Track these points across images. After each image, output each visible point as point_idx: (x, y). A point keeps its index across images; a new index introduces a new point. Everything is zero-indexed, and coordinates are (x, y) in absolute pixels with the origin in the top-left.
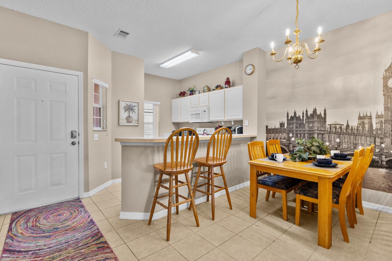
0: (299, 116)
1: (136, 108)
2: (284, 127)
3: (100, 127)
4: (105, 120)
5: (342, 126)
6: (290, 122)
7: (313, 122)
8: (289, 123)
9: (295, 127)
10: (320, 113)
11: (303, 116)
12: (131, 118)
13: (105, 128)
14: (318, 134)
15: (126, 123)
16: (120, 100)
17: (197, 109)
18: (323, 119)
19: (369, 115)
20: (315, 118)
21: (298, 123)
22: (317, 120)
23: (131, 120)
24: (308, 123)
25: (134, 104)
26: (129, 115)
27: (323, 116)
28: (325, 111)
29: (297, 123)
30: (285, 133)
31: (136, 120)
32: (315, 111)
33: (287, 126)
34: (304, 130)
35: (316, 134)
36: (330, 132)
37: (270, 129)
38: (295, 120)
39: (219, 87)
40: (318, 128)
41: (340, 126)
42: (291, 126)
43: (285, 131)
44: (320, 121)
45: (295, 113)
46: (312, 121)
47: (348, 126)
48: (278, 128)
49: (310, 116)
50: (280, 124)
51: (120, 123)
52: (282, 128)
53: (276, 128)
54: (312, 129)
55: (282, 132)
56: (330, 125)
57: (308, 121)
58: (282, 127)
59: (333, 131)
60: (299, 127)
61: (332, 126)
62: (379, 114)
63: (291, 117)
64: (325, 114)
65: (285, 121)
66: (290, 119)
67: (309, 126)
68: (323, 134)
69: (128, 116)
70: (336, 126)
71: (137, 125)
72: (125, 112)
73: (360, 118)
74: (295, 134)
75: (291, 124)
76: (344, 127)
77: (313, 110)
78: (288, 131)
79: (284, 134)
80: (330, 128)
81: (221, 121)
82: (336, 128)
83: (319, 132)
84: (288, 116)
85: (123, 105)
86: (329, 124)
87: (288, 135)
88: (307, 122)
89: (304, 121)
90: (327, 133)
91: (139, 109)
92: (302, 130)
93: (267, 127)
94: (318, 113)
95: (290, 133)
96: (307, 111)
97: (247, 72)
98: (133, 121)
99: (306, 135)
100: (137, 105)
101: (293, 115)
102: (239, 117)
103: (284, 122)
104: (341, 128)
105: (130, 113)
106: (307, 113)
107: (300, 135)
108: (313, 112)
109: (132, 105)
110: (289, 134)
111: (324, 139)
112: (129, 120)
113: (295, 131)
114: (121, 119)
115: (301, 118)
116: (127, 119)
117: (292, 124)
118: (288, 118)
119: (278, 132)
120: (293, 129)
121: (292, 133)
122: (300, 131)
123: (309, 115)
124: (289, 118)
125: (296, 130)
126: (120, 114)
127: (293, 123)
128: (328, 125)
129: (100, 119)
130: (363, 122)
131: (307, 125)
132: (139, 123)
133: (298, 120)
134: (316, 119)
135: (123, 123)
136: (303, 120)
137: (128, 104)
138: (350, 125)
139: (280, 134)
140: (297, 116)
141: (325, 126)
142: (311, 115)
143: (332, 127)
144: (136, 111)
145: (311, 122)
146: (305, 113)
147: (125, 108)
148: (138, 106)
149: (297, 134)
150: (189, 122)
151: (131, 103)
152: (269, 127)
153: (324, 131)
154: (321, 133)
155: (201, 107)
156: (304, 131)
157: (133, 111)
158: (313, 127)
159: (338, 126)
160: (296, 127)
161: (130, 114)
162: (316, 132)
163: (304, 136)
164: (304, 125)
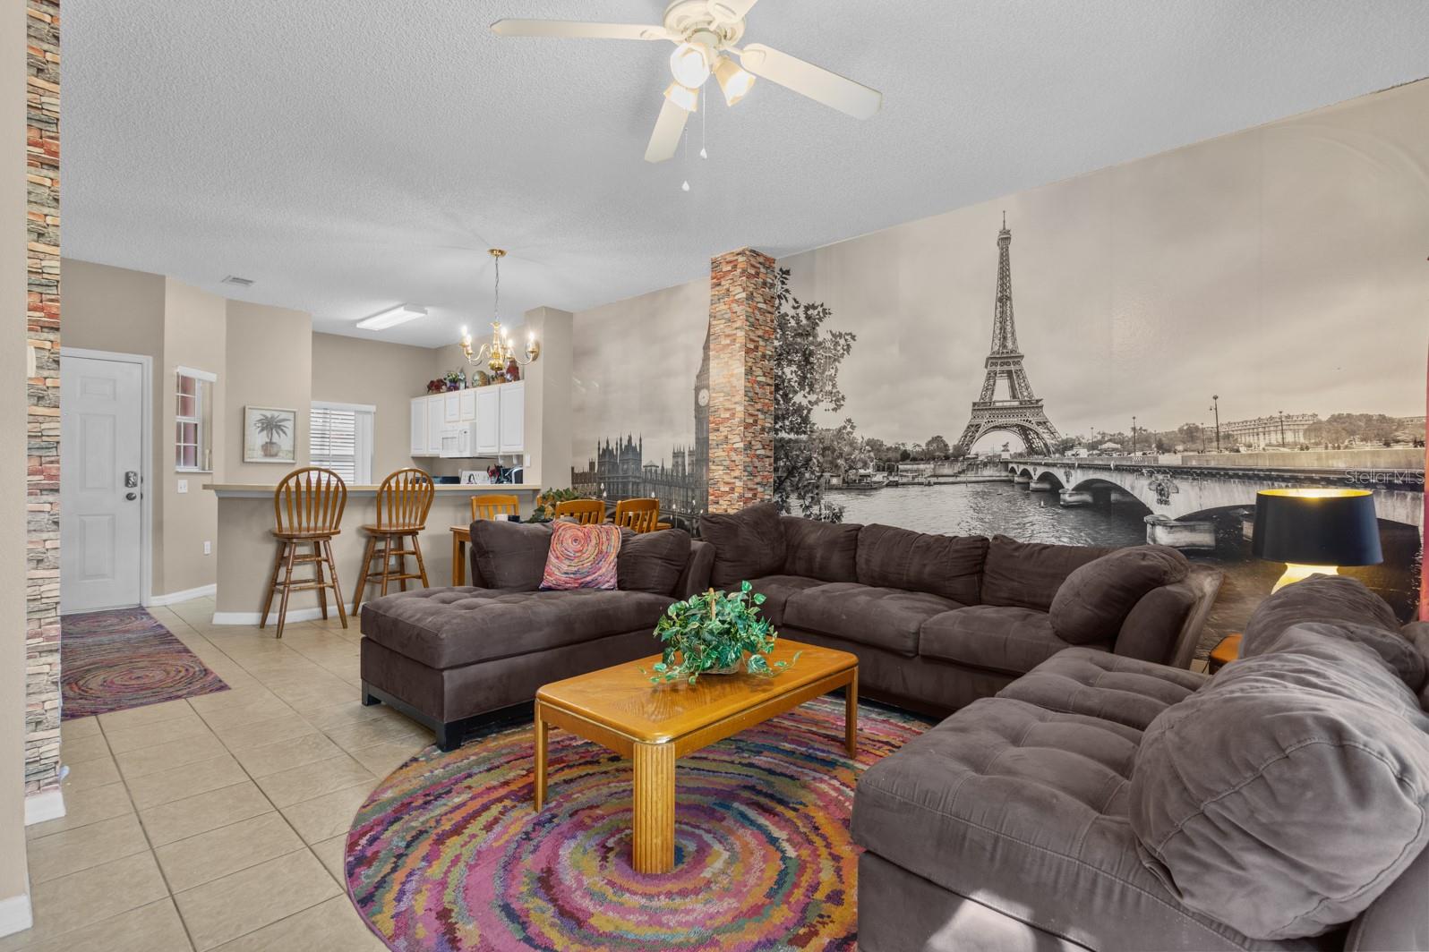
0: (612, 448)
1: (289, 425)
2: (595, 470)
3: (196, 465)
4: (207, 451)
5: (657, 469)
6: (602, 461)
7: (628, 462)
8: (600, 463)
9: (607, 470)
10: (636, 444)
11: (617, 449)
12: (274, 446)
13: (207, 468)
14: (633, 484)
15: (261, 457)
16: (247, 407)
18: (638, 456)
19: (682, 450)
20: (629, 453)
21: (611, 463)
22: (633, 458)
23: (274, 450)
24: (622, 463)
25: (283, 416)
26: (271, 440)
27: (638, 449)
28: (641, 440)
29: (609, 463)
30: (596, 481)
31: (289, 452)
32: (630, 440)
33: (598, 468)
34: (617, 475)
35: (631, 483)
36: (645, 479)
37: (577, 474)
38: (608, 456)
40: (633, 473)
41: (655, 469)
42: (603, 469)
43: (596, 478)
44: (635, 460)
45: (607, 442)
46: (627, 460)
47: (663, 469)
48: (587, 472)
49: (624, 449)
50: (589, 463)
51: (246, 456)
53: (584, 472)
54: (626, 475)
55: (592, 480)
57: (623, 459)
58: (592, 470)
59: (648, 477)
61: (647, 468)
62: (691, 448)
63: (603, 450)
64: (640, 446)
65: (595, 457)
66: (601, 455)
67: (623, 468)
68: (638, 484)
69: (267, 443)
70: (651, 470)
71: (292, 461)
72: (260, 432)
73: (676, 455)
74: (607, 484)
75: (603, 465)
76: (659, 471)
77: (628, 438)
78: (599, 478)
79: (595, 484)
82: (651, 473)
83: (633, 480)
84: (599, 449)
85: (254, 417)
86: (645, 465)
87: (599, 486)
88: (621, 460)
89: (617, 459)
90: (643, 481)
91: (297, 427)
92: (615, 476)
93: (573, 469)
94: (633, 445)
95: (602, 482)
96: (621, 440)
98: (280, 454)
99: (620, 486)
100: (291, 416)
102: (517, 447)
103: (594, 461)
104: (656, 472)
105: (272, 434)
106: (622, 444)
107: (613, 487)
108: (628, 441)
109: (279, 419)
110: (600, 484)
112: (270, 451)
113: (607, 478)
114: (250, 450)
115: (615, 453)
116: (265, 448)
119: (586, 480)
120: (605, 474)
121: (604, 483)
122: (614, 478)
123: (623, 447)
124: (601, 453)
125: (609, 476)
126: (246, 437)
127: (605, 462)
128: (643, 467)
129: (196, 447)
130: (677, 462)
131: (621, 467)
132: (295, 458)
133: (611, 457)
134: (630, 456)
135: (254, 457)
136: (617, 457)
137: (269, 414)
138: (665, 467)
139: (590, 485)
140: (610, 448)
141: (641, 469)
142: (626, 447)
143: (647, 471)
144: (290, 432)
146: (619, 443)
147: (259, 425)
148: (293, 420)
149: (609, 485)
150: (441, 456)
151: (276, 414)
152: (576, 471)
153: (639, 478)
154: (635, 482)
155: (462, 421)
156: (618, 478)
157: (282, 430)
158: (628, 469)
159: (653, 470)
160: (609, 471)
161: (273, 438)
162: (631, 479)
163: (618, 487)
164: (618, 466)
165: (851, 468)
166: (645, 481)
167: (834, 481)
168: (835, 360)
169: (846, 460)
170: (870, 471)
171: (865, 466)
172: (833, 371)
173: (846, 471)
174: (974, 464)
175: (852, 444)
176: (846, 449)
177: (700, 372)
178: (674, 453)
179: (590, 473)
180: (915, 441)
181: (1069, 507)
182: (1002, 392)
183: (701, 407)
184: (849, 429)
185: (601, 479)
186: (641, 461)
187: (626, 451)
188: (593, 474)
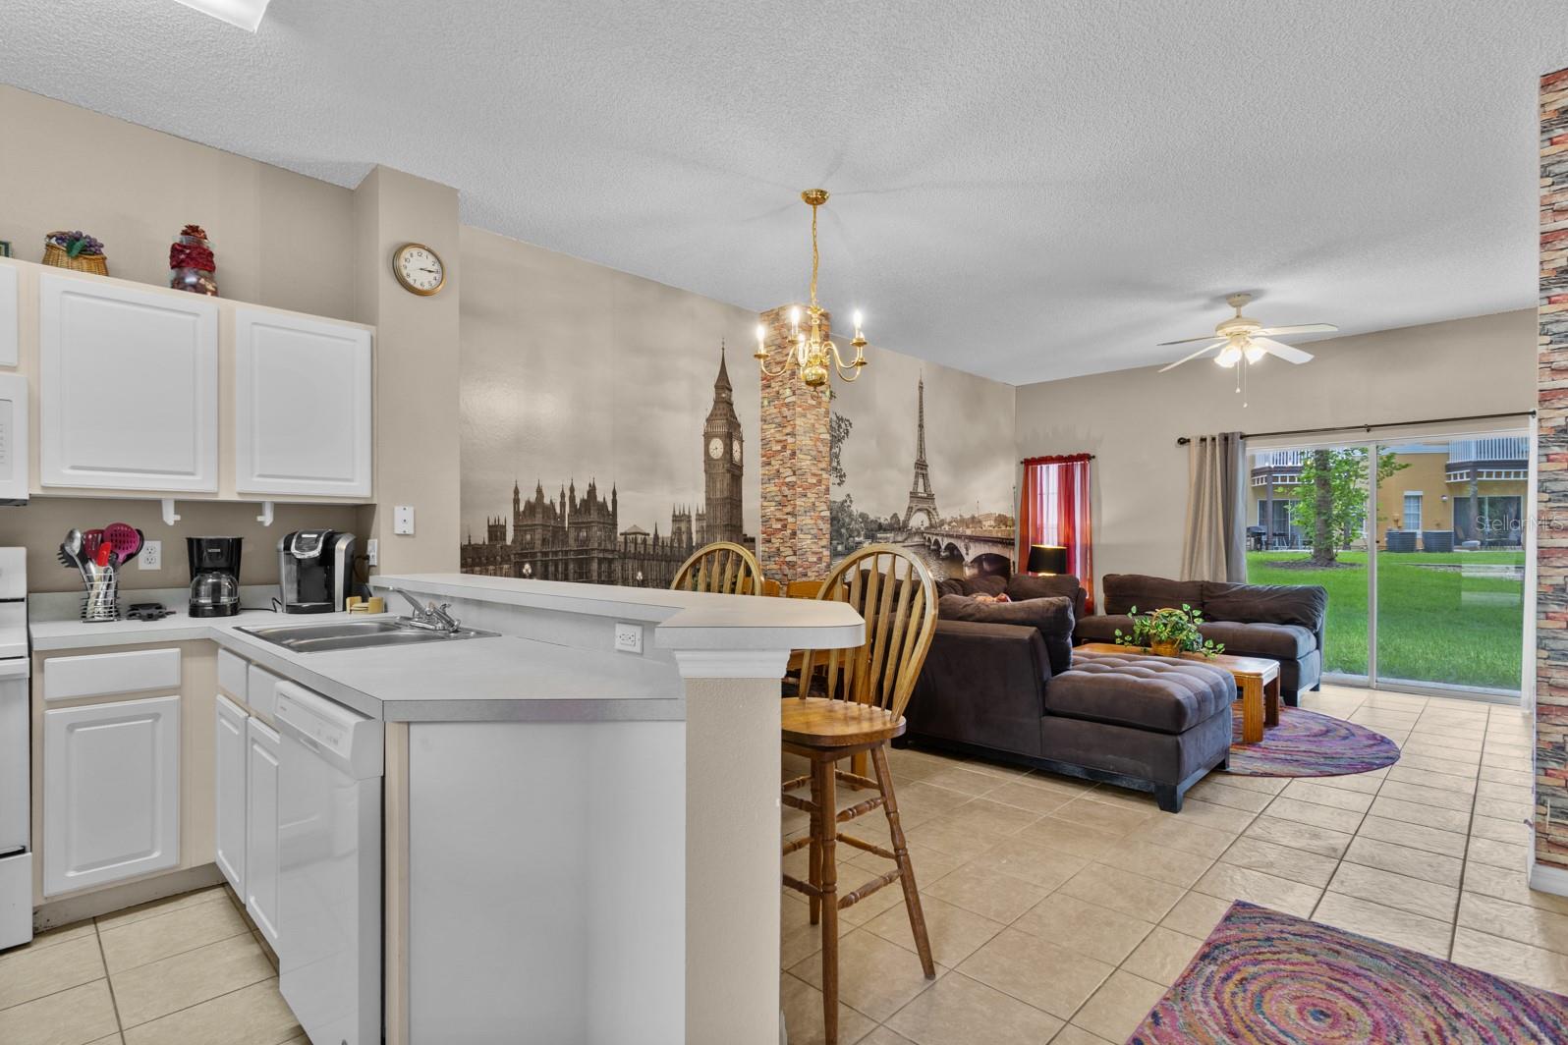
0: (551, 501)
2: (505, 540)
5: (647, 537)
6: (525, 523)
7: (588, 526)
8: (523, 526)
9: (539, 540)
10: (604, 499)
11: (563, 505)
14: (601, 561)
18: (609, 517)
19: (687, 513)
20: (592, 512)
21: (549, 526)
22: (598, 520)
24: (575, 528)
27: (610, 509)
28: (614, 493)
29: (544, 527)
30: (508, 561)
32: (592, 490)
33: (515, 535)
34: (565, 549)
35: (596, 560)
36: (624, 553)
38: (541, 516)
39: (83, 250)
40: (600, 544)
41: (643, 537)
42: (528, 537)
43: (509, 556)
44: (604, 523)
45: (539, 491)
46: (586, 523)
47: (656, 536)
48: (481, 543)
49: (580, 504)
50: (489, 527)
52: (494, 543)
53: (472, 543)
54: (585, 548)
55: (498, 558)
56: (625, 534)
57: (576, 521)
58: (496, 540)
59: (630, 549)
60: (550, 539)
61: (628, 536)
62: (700, 512)
63: (528, 503)
64: (614, 502)
65: (507, 517)
66: (524, 512)
67: (578, 536)
68: (610, 561)
70: (636, 539)
73: (676, 519)
74: (539, 564)
75: (528, 530)
76: (650, 541)
77: (588, 488)
78: (519, 554)
79: (506, 566)
80: (626, 542)
81: (158, 502)
82: (636, 544)
83: (601, 555)
84: (516, 501)
86: (623, 531)
87: (517, 566)
88: (574, 523)
89: (564, 520)
90: (620, 556)
92: (559, 550)
94: (600, 499)
95: (525, 562)
96: (572, 490)
99: (571, 566)
101: (533, 498)
103: (502, 522)
104: (645, 541)
106: (574, 497)
107: (553, 568)
108: (589, 493)
110: (521, 564)
111: (612, 576)
113: (539, 554)
115: (558, 511)
117: (532, 528)
118: (518, 509)
119: (480, 558)
120: (533, 548)
121: (531, 563)
122: (556, 553)
123: (578, 502)
125: (544, 550)
127: (535, 525)
128: (622, 534)
130: (679, 529)
131: (572, 535)
133: (549, 518)
134: (594, 516)
136: (562, 516)
138: (660, 536)
139: (492, 566)
140: (547, 501)
141: (616, 538)
142: (583, 501)
143: (628, 541)
145: (581, 523)
146: (567, 494)
149: (545, 565)
153: (613, 551)
154: (604, 558)
156: (566, 552)
158: (588, 539)
159: (640, 538)
160: (544, 541)
162: (595, 554)
163: (566, 569)
164: (566, 535)
165: (850, 536)
166: (625, 556)
167: (840, 548)
168: (839, 441)
169: (847, 529)
170: (862, 539)
171: (859, 535)
172: (837, 450)
173: (848, 539)
174: (911, 534)
175: (850, 515)
176: (847, 520)
177: (711, 415)
178: (674, 516)
179: (491, 546)
180: (885, 518)
181: (943, 559)
182: (921, 489)
183: (712, 459)
184: (848, 503)
185: (524, 556)
186: (615, 525)
187: (583, 509)
188: (501, 548)
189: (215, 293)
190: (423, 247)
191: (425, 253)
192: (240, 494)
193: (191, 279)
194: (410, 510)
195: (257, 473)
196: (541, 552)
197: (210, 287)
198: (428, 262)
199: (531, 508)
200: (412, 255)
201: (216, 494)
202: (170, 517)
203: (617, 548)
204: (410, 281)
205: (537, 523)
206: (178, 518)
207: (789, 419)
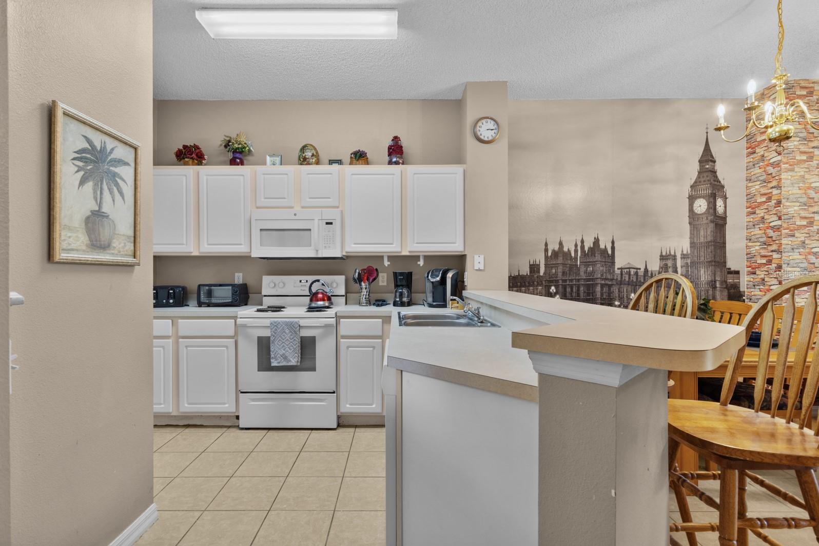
0: (568, 249)
1: (126, 173)
2: (539, 272)
5: (638, 270)
6: (551, 263)
7: (594, 264)
8: (550, 265)
9: (560, 272)
10: (605, 246)
11: (576, 251)
12: (105, 221)
14: (602, 286)
15: (84, 248)
17: (295, 215)
18: (609, 258)
19: (672, 253)
20: (596, 255)
21: (567, 264)
22: (601, 260)
23: (105, 233)
24: (585, 265)
25: (121, 152)
26: (100, 207)
27: (610, 252)
28: (613, 243)
29: (564, 265)
30: (541, 285)
31: (129, 237)
32: (597, 241)
33: (546, 270)
34: (577, 278)
35: (599, 285)
36: (621, 281)
38: (562, 258)
39: (359, 157)
40: (602, 275)
41: (635, 270)
42: (554, 271)
43: (541, 281)
44: (605, 262)
45: (561, 244)
46: (592, 262)
47: (646, 270)
48: (526, 274)
49: (588, 250)
50: (530, 265)
52: (533, 274)
53: (521, 274)
54: (591, 277)
55: (535, 283)
56: (621, 269)
57: (586, 261)
58: (534, 272)
59: (625, 279)
60: (568, 272)
61: (623, 270)
62: (685, 252)
63: (554, 251)
64: (613, 248)
65: (541, 260)
66: (551, 256)
67: (587, 270)
68: (610, 286)
69: (93, 212)
70: (630, 272)
71: (130, 260)
72: (82, 182)
73: (662, 258)
74: (560, 286)
75: (554, 267)
76: (641, 273)
77: (593, 240)
78: (548, 281)
79: (540, 288)
80: (622, 274)
81: (382, 257)
82: (630, 275)
83: (603, 282)
84: (546, 250)
85: (70, 138)
86: (620, 267)
87: (547, 289)
88: (583, 262)
89: (577, 261)
90: (617, 284)
91: (139, 183)
92: (574, 278)
94: (602, 246)
95: (552, 285)
96: (582, 242)
97: (481, 135)
98: (115, 243)
99: (582, 289)
100: (130, 156)
101: (557, 248)
102: (455, 247)
103: (538, 263)
104: (636, 274)
105: (101, 193)
106: (584, 246)
107: (570, 290)
108: (594, 243)
109: (112, 156)
110: (549, 287)
111: (611, 295)
112: (99, 234)
113: (560, 281)
114: (63, 228)
115: (573, 255)
116: (90, 225)
117: (556, 266)
118: (548, 255)
119: (525, 283)
120: (557, 277)
121: (555, 286)
122: (571, 280)
123: (586, 249)
124: (550, 254)
125: (564, 278)
127: (558, 264)
128: (618, 269)
130: (666, 265)
131: (583, 269)
132: (138, 253)
133: (567, 259)
134: (598, 257)
135: (73, 246)
136: (576, 258)
137: (96, 140)
138: (650, 269)
139: (531, 288)
140: (565, 249)
141: (614, 271)
142: (590, 248)
143: (624, 273)
144: (128, 191)
145: (589, 262)
146: (579, 244)
147: (81, 164)
148: (133, 164)
149: (565, 288)
150: (253, 256)
153: (612, 280)
154: (606, 284)
155: (303, 207)
156: (578, 280)
157: (117, 185)
158: (593, 272)
159: (632, 271)
160: (564, 273)
161: (104, 200)
162: (599, 281)
163: (578, 290)
164: (579, 269)
166: (621, 283)
177: (695, 182)
178: (661, 255)
179: (531, 276)
183: (697, 214)
185: (551, 281)
186: (613, 263)
187: (590, 253)
188: (537, 277)
189: (403, 164)
190: (488, 118)
191: (489, 120)
192: (410, 252)
193: (394, 160)
194: (482, 257)
195: (416, 242)
196: (562, 280)
197: (401, 161)
198: (491, 124)
199: (555, 254)
200: (483, 124)
201: (401, 252)
202: (386, 263)
203: (615, 278)
204: (482, 137)
205: (559, 262)
206: (389, 263)
207: (774, 175)
